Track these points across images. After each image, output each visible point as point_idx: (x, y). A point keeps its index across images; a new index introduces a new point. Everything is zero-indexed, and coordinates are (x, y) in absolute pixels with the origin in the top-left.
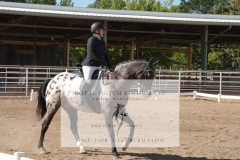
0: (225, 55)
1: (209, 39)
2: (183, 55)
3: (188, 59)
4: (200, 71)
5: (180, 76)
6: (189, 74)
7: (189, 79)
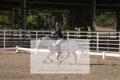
0: (39, 18)
1: (27, 5)
2: (6, 17)
3: (11, 21)
4: (20, 30)
5: (5, 34)
6: (12, 33)
7: (12, 36)
